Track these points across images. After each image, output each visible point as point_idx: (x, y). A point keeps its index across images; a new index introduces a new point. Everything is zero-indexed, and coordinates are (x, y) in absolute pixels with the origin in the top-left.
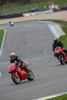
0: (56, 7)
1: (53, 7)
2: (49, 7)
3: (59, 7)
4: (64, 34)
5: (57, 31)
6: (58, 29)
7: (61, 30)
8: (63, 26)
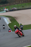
0: (7, 10)
1: (5, 9)
2: (4, 10)
3: (8, 10)
4: (11, 22)
5: (8, 21)
6: (8, 20)
7: (9, 21)
8: (10, 18)
